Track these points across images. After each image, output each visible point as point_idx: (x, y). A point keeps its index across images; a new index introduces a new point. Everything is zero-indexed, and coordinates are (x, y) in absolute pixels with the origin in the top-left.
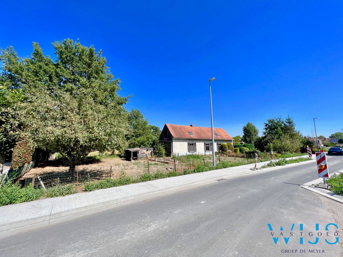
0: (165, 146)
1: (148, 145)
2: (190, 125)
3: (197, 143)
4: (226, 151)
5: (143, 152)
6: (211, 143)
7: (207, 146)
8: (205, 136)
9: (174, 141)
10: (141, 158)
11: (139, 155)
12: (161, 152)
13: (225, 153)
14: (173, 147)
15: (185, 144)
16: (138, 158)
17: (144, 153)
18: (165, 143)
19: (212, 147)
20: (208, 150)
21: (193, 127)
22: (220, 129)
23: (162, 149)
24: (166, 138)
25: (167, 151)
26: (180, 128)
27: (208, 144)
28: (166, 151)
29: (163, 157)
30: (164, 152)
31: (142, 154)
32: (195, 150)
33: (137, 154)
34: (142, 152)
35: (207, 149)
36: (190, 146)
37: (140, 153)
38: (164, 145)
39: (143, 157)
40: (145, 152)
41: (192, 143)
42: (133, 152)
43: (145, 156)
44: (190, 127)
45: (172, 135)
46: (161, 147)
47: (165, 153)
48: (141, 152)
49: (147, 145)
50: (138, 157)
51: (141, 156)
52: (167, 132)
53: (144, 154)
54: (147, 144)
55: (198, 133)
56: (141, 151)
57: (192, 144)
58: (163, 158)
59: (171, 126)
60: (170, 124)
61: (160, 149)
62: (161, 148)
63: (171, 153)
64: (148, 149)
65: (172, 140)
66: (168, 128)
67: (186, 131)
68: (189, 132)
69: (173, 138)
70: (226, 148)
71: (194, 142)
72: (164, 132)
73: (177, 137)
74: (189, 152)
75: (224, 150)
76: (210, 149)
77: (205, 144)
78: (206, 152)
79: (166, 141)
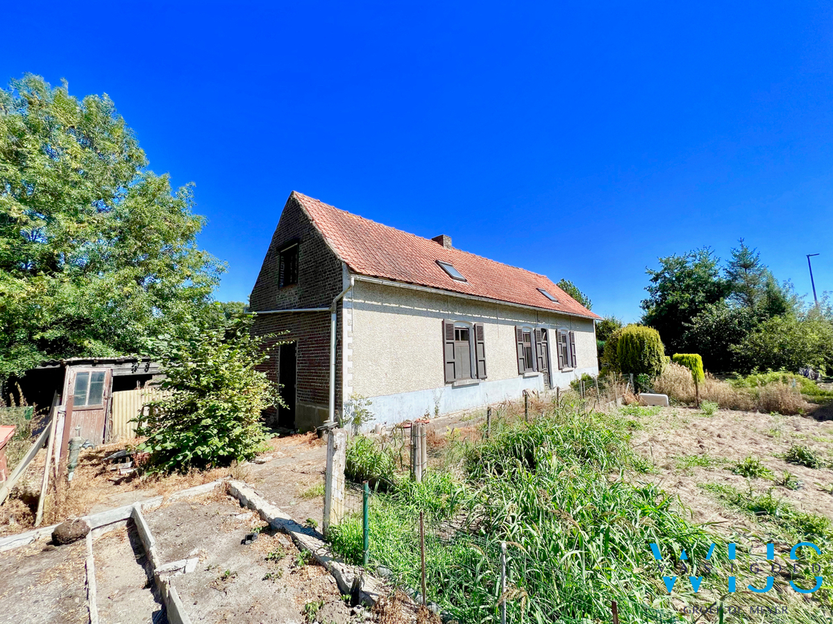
2: (435, 239)
3: (488, 328)
6: (537, 329)
7: (526, 344)
8: (512, 295)
9: (356, 306)
13: (656, 381)
14: (346, 352)
15: (426, 332)
18: (284, 324)
19: (544, 350)
20: (531, 365)
21: (448, 248)
24: (293, 291)
28: (285, 391)
32: (478, 371)
35: (528, 361)
36: (456, 343)
41: (464, 326)
44: (435, 243)
45: (334, 257)
52: (299, 242)
57: (464, 335)
59: (334, 214)
63: (328, 404)
64: (147, 368)
65: (337, 298)
66: (305, 216)
67: (426, 257)
68: (437, 262)
69: (345, 281)
70: (658, 355)
71: (475, 319)
72: (279, 249)
73: (375, 273)
74: (452, 382)
75: (649, 363)
76: (540, 360)
77: (518, 333)
78: (526, 375)
79: (294, 307)
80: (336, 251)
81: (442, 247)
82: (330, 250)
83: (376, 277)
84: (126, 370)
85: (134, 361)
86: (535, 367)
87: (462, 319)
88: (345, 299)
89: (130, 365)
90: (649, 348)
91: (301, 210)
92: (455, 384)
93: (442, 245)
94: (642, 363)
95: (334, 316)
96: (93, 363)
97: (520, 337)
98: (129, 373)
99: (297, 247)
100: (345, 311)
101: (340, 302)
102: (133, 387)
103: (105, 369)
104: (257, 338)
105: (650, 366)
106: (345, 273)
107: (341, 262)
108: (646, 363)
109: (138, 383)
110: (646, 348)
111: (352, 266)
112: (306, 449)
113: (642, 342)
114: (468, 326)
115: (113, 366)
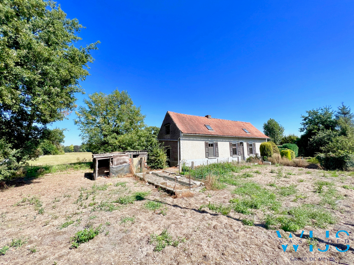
0: (167, 148)
1: (139, 147)
2: (206, 116)
3: (219, 143)
4: (270, 156)
5: (122, 161)
6: (238, 143)
7: (234, 147)
8: (230, 133)
9: (183, 140)
10: (117, 172)
11: (113, 167)
12: (159, 160)
13: (269, 158)
14: (181, 150)
15: (200, 145)
16: (111, 173)
17: (125, 162)
18: (167, 143)
19: (241, 149)
20: (236, 154)
21: (210, 118)
22: (247, 123)
23: (161, 153)
24: (169, 135)
25: (169, 156)
26: (191, 120)
27: (235, 145)
28: (169, 158)
29: (162, 168)
30: (164, 158)
31: (121, 164)
32: (216, 154)
33: (109, 164)
34: (121, 159)
35: (234, 152)
36: (209, 147)
37: (115, 163)
38: (164, 146)
39: (122, 170)
40: (127, 160)
41: (212, 143)
42: (99, 161)
43: (125, 169)
44: (206, 118)
45: (178, 129)
46: (159, 149)
47: (167, 162)
48: (118, 160)
49: (137, 147)
50: (111, 171)
51: (118, 169)
52: (170, 124)
53: (125, 164)
54: (138, 145)
55: (218, 127)
56: (118, 158)
57: (212, 145)
58: (163, 170)
59: (177, 115)
60: (175, 113)
61: (157, 153)
62: (159, 152)
63: (178, 161)
64: (138, 153)
65: (179, 138)
66: (171, 118)
67: (202, 124)
68: (205, 125)
69: (181, 134)
70: (270, 151)
71: (215, 141)
72: (165, 125)
73: (187, 132)
74: (208, 157)
75: (267, 153)
76: (239, 152)
77: (230, 144)
78: (233, 156)
79: (169, 139)
80: (178, 127)
81: (208, 119)
82: (177, 127)
83: (187, 133)
84: (135, 153)
85: (136, 151)
86: (238, 154)
87: (211, 141)
88: (181, 138)
89: (135, 152)
90: (267, 149)
91: (170, 116)
92: (209, 158)
93: (208, 118)
94: (265, 153)
95: (178, 142)
96: (130, 152)
97: (231, 145)
98: (135, 154)
99: (169, 125)
100: (181, 141)
101: (180, 139)
102: (136, 157)
103: (131, 153)
104: (164, 147)
105: (267, 154)
106: (180, 133)
107: (180, 130)
108: (266, 153)
109: (137, 156)
110: (266, 149)
111: (182, 131)
112: (174, 169)
113: (265, 147)
114: (213, 143)
115: (133, 153)
